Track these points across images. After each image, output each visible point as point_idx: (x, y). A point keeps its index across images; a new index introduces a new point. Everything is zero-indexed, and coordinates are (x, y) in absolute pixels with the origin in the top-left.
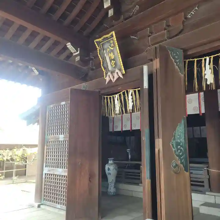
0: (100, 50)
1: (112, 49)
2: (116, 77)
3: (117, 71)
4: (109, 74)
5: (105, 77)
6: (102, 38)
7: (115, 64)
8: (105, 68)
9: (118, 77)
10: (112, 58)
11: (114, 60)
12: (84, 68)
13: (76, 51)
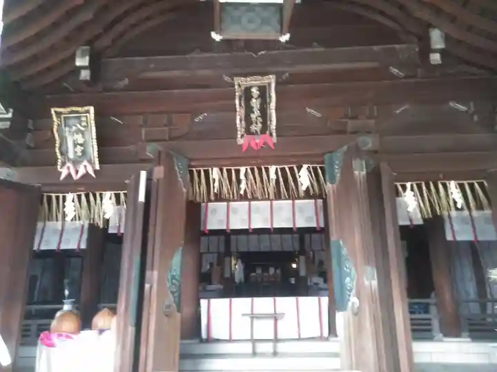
0: (58, 125)
1: (82, 129)
2: (82, 171)
3: (85, 163)
4: (69, 164)
5: (59, 167)
6: (69, 109)
7: (84, 152)
8: (62, 154)
9: (84, 172)
10: (79, 142)
11: (81, 145)
12: (12, 142)
13: (5, 112)
